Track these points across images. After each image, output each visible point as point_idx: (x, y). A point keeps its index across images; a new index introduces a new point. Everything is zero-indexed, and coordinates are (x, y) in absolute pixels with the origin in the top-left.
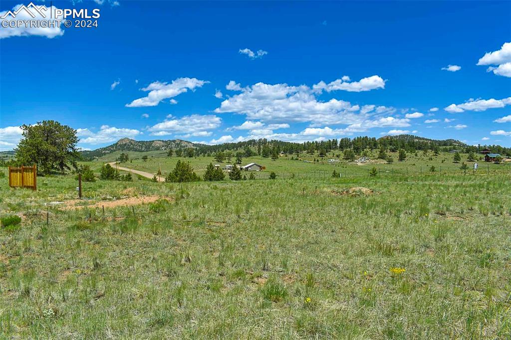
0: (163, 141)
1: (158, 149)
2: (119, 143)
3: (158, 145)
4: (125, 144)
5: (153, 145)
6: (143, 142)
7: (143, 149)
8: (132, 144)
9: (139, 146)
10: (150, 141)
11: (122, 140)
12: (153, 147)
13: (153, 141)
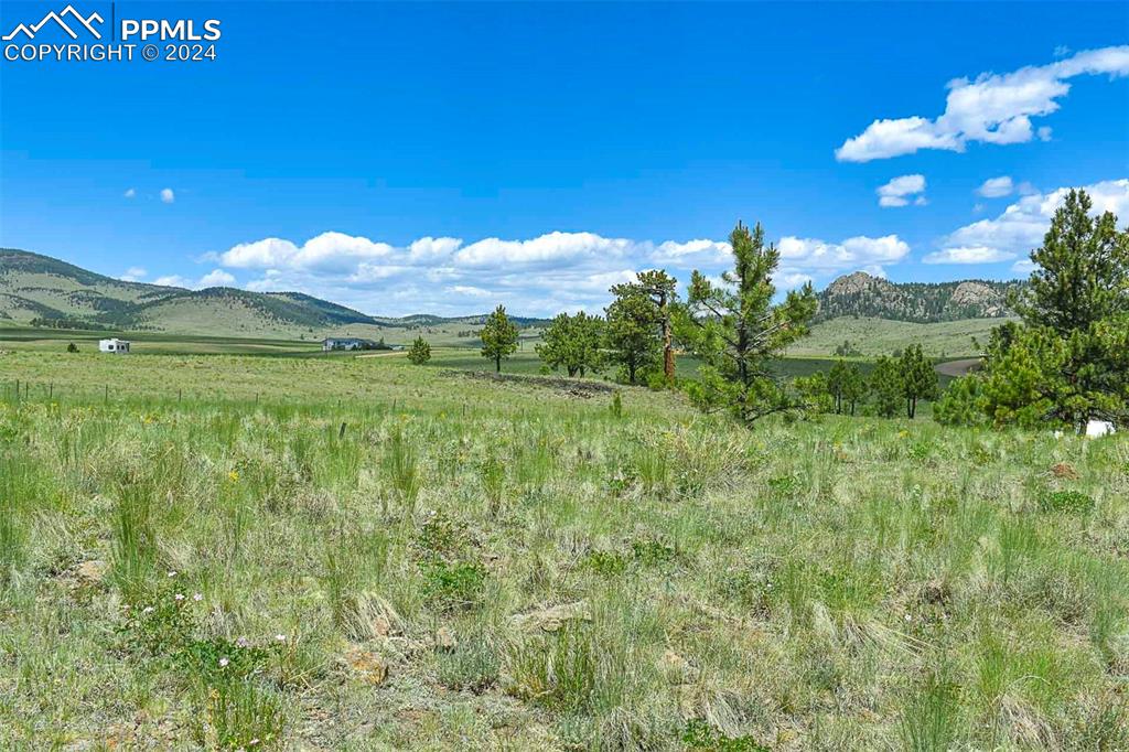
0: (991, 284)
1: (972, 312)
2: (836, 292)
3: (975, 298)
4: (857, 296)
5: (955, 297)
6: (918, 289)
7: (920, 312)
8: (879, 294)
9: (905, 299)
10: (944, 285)
11: (845, 280)
12: (954, 304)
13: (956, 284)
